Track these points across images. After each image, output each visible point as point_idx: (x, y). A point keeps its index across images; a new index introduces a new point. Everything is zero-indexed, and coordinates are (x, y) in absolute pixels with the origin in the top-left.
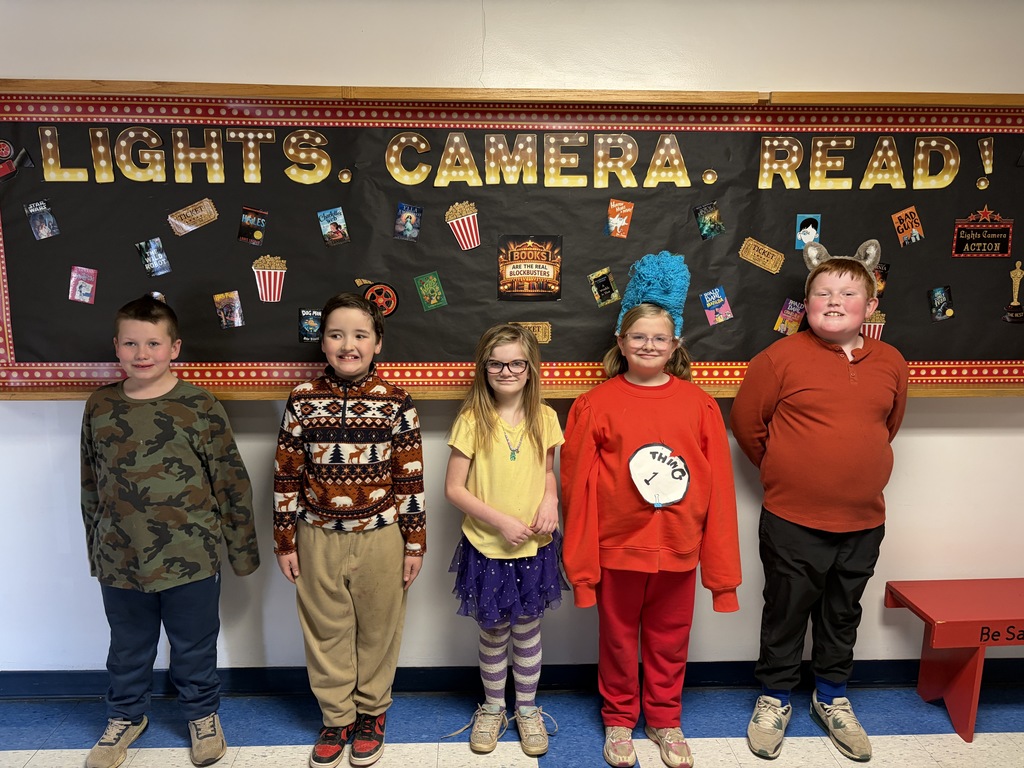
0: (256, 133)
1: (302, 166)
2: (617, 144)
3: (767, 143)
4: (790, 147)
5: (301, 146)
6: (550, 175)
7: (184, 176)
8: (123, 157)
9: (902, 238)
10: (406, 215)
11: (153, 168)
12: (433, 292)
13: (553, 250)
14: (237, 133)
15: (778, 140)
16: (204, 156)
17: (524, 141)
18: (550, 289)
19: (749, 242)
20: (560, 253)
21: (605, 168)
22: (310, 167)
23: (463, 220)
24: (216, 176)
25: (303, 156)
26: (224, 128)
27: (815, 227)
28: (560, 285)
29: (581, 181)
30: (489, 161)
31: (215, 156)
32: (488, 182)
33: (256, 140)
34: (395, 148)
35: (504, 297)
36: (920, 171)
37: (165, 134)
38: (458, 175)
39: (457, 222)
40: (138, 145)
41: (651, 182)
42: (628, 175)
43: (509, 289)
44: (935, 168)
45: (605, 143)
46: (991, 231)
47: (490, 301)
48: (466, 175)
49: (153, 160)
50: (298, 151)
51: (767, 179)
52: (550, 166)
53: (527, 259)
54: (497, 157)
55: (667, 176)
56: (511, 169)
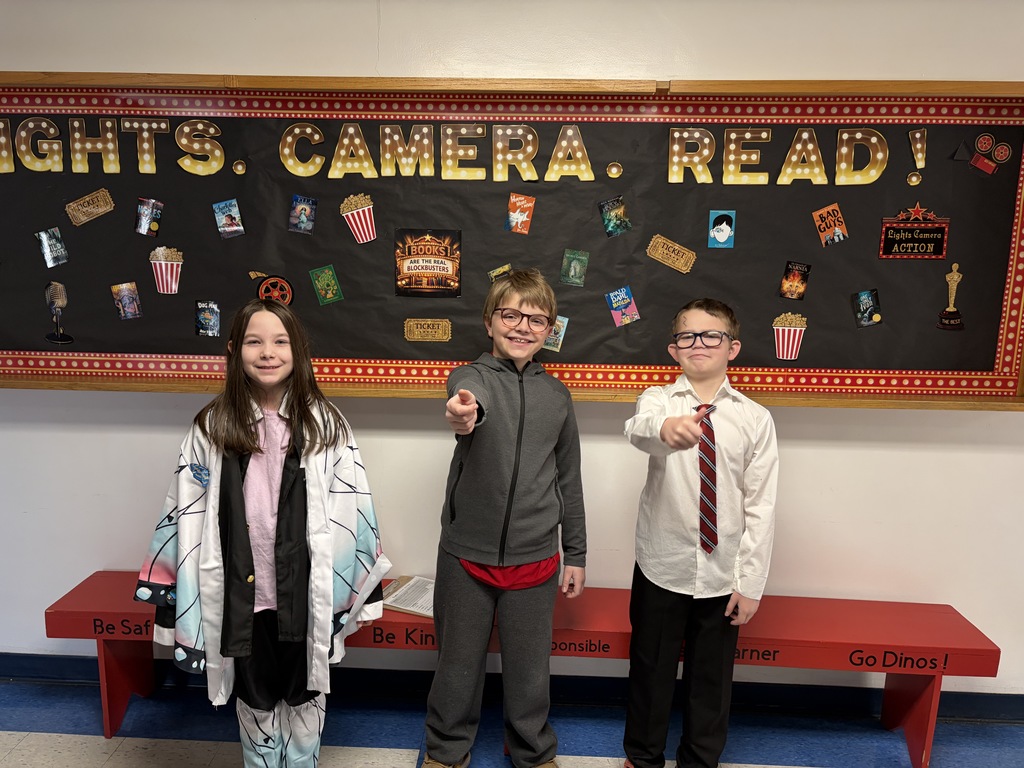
0: (150, 123)
1: (195, 157)
2: (517, 135)
3: (677, 135)
4: (701, 139)
5: (194, 136)
6: (447, 167)
7: (80, 166)
8: (23, 148)
9: (824, 237)
10: (300, 207)
11: (51, 158)
12: (328, 285)
13: (451, 245)
14: (131, 122)
15: (688, 131)
16: (100, 146)
17: (420, 132)
18: (449, 285)
19: (658, 240)
20: (459, 248)
21: (505, 160)
22: (204, 158)
23: (359, 214)
24: (112, 166)
25: (196, 146)
26: (118, 118)
27: (729, 224)
28: (459, 282)
29: (479, 174)
30: (385, 153)
31: (110, 146)
32: (383, 174)
33: (150, 130)
34: (289, 139)
35: (402, 292)
36: (843, 165)
37: (62, 123)
38: (353, 167)
39: (352, 215)
40: (38, 136)
41: (553, 175)
42: (528, 168)
43: (407, 284)
44: (860, 162)
45: (505, 134)
46: (923, 231)
47: (387, 296)
48: (361, 167)
49: (51, 150)
50: (191, 142)
51: (678, 173)
52: (447, 157)
53: (425, 253)
54: (393, 148)
55: (569, 170)
56: (407, 162)
